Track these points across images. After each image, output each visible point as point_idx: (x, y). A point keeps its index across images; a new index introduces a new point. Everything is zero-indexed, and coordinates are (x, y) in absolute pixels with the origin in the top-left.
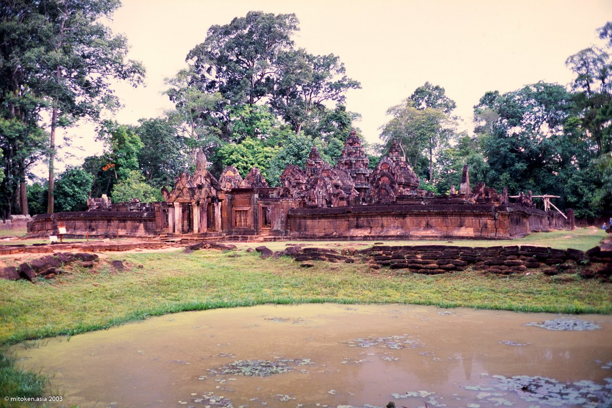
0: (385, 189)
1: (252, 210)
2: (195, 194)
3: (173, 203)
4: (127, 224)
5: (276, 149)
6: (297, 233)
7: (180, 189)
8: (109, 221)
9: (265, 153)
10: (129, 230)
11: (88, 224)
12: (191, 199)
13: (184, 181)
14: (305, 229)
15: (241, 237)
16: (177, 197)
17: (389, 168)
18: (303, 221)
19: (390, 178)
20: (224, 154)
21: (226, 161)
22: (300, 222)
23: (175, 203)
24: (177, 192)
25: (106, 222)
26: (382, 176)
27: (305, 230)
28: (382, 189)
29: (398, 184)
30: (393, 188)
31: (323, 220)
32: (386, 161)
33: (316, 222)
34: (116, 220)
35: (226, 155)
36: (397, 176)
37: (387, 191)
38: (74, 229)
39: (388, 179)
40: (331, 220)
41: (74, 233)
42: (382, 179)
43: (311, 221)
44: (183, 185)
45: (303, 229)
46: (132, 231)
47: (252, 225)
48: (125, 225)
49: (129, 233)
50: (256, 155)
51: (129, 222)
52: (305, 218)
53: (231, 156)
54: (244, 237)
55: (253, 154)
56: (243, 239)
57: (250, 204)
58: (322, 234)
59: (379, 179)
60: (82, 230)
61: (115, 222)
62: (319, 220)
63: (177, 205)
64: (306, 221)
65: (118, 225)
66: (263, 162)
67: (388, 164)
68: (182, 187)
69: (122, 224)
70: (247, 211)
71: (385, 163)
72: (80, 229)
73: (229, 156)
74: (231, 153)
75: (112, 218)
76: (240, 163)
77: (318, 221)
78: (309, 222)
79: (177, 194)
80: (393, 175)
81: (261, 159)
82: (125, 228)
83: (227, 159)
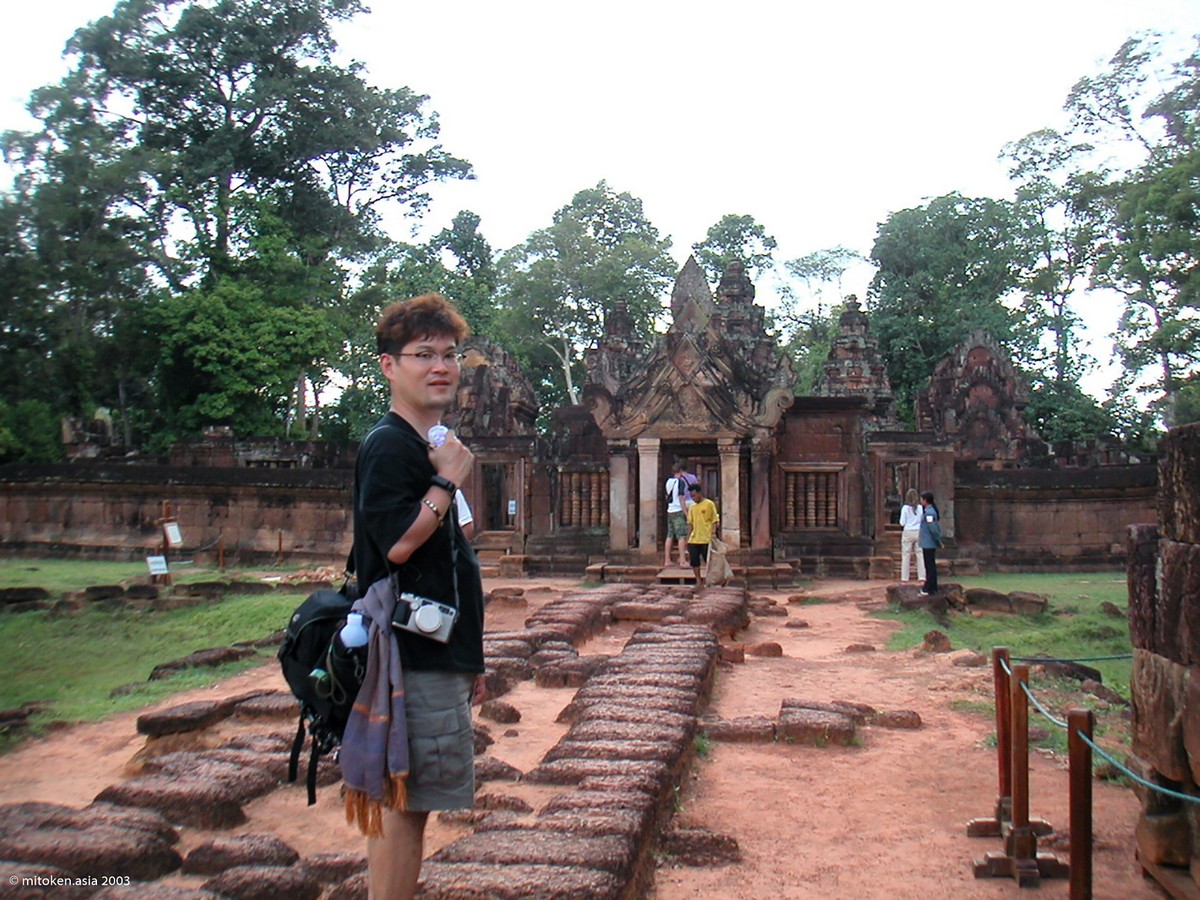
0: (985, 420)
1: (853, 471)
2: (737, 411)
3: (634, 441)
4: (294, 512)
5: (306, 315)
6: (982, 547)
7: (670, 392)
8: (219, 500)
9: (280, 323)
10: (306, 535)
11: (127, 507)
12: (716, 428)
13: (688, 361)
14: (1010, 533)
15: (825, 562)
16: (654, 420)
17: (990, 362)
18: (1001, 509)
19: (996, 391)
20: (169, 317)
21: (175, 337)
22: (992, 512)
23: (641, 442)
24: (657, 402)
25: (205, 505)
26: (974, 385)
27: (1011, 538)
28: (977, 419)
29: (1017, 408)
30: (1004, 417)
31: (1072, 507)
32: (981, 343)
33: (1047, 513)
34: (250, 496)
35: (174, 321)
36: (1015, 385)
37: (991, 428)
38: (67, 525)
39: (990, 392)
40: (1098, 505)
41: (66, 540)
42: (973, 393)
43: (1029, 507)
44: (683, 376)
45: (1003, 534)
46: (317, 538)
47: (853, 521)
48: (289, 516)
49: (307, 543)
50: (253, 326)
51: (304, 505)
52: (1009, 499)
53: (190, 326)
54: (837, 562)
55: (247, 323)
56: (831, 569)
57: (846, 450)
58: (1072, 550)
59: (966, 393)
60: (98, 530)
61: (246, 503)
62: (1060, 507)
63: (648, 449)
64: (1013, 507)
65: (257, 516)
66: (271, 346)
67: (989, 350)
68: (677, 382)
69: (277, 513)
70: (837, 473)
71: (980, 347)
72: (93, 526)
73: (183, 323)
74: (190, 317)
75: (234, 490)
76: (213, 345)
77: (1054, 507)
78: (1023, 513)
79: (656, 408)
80: (1003, 380)
81: (267, 338)
82: (287, 524)
83: (175, 332)
